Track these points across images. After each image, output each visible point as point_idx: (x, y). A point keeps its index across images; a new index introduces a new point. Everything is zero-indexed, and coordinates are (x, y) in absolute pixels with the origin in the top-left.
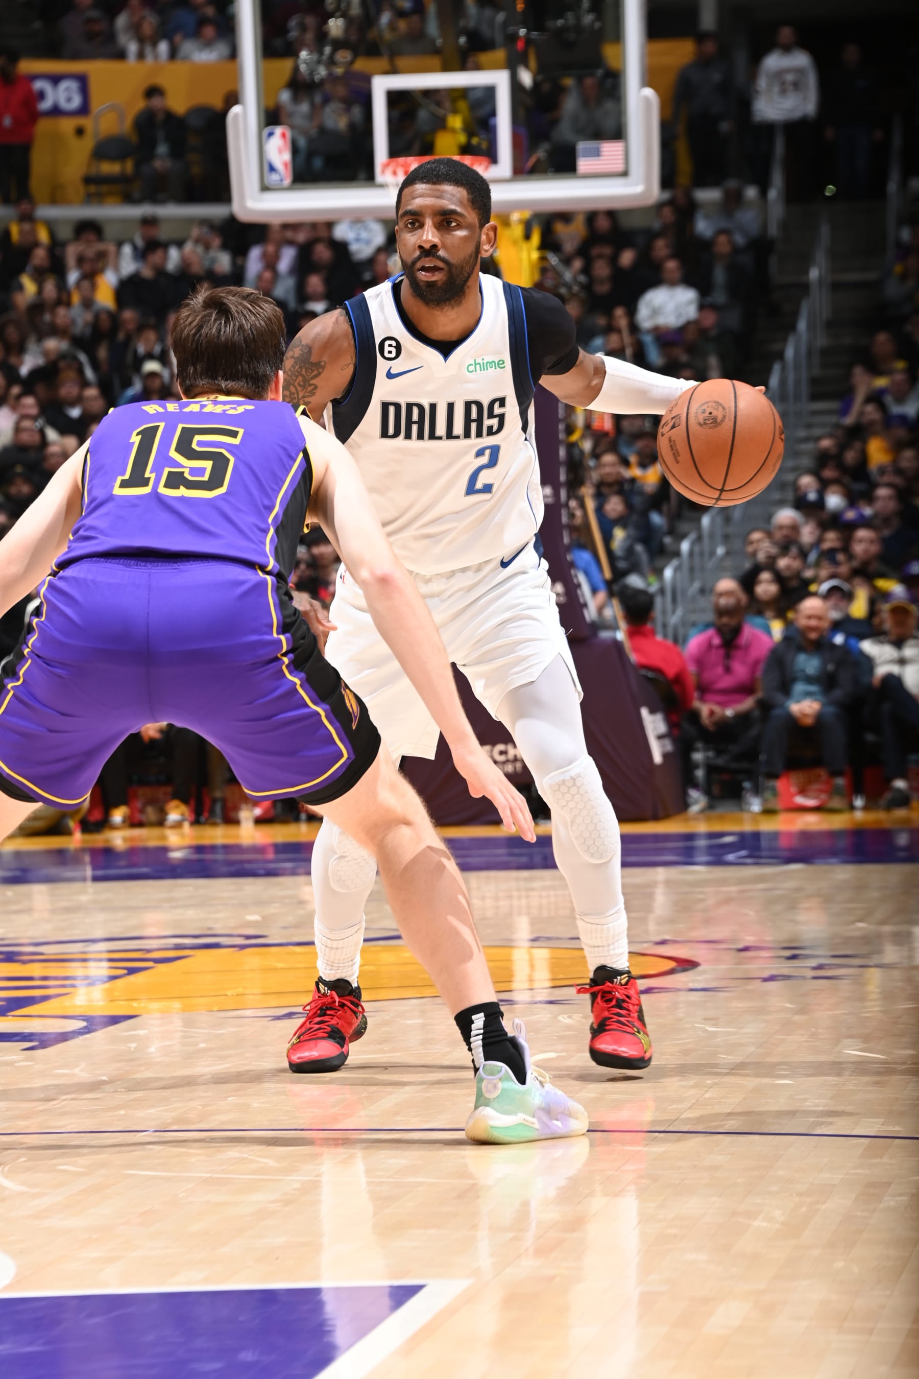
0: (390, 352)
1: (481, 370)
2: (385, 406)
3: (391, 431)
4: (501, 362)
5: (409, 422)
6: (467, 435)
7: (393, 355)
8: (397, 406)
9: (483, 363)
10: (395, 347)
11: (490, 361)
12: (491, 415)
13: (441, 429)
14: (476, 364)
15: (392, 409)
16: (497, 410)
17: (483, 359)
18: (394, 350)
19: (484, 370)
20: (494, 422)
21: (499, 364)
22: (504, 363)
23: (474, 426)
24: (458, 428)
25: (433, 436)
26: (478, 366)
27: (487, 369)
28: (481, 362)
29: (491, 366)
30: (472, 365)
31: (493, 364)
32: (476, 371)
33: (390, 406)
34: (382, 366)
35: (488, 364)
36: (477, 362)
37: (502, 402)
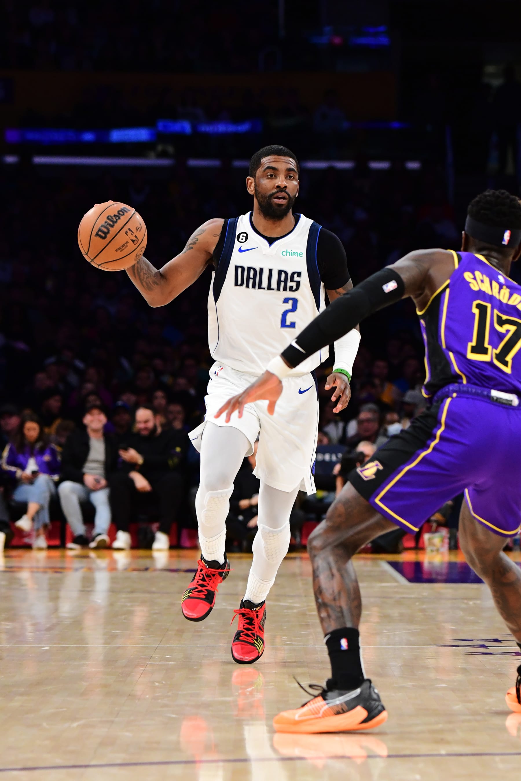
0: (242, 239)
1: (289, 255)
2: (237, 267)
3: (239, 282)
4: (301, 254)
5: (248, 278)
6: (278, 289)
7: (244, 241)
8: (243, 268)
9: (291, 253)
10: (245, 237)
11: (295, 252)
12: (292, 280)
13: (265, 284)
14: (287, 252)
15: (240, 270)
16: (296, 278)
17: (292, 250)
18: (244, 238)
19: (291, 256)
20: (294, 285)
21: (299, 254)
22: (302, 254)
23: (282, 284)
24: (274, 285)
25: (260, 287)
26: (288, 254)
27: (293, 256)
28: (290, 252)
29: (295, 254)
30: (285, 252)
31: (297, 254)
32: (287, 255)
33: (239, 268)
34: (237, 245)
35: (294, 253)
36: (288, 251)
37: (299, 275)
